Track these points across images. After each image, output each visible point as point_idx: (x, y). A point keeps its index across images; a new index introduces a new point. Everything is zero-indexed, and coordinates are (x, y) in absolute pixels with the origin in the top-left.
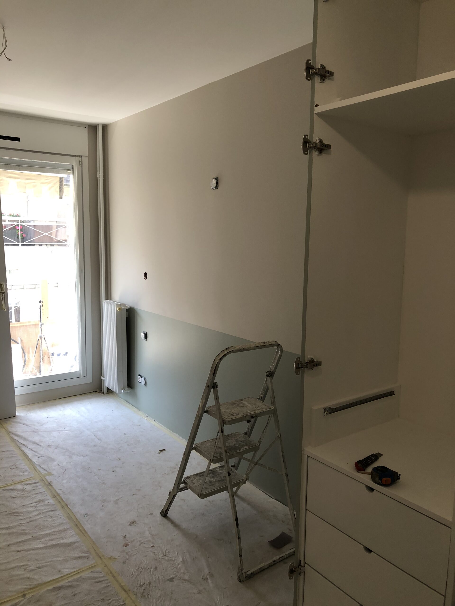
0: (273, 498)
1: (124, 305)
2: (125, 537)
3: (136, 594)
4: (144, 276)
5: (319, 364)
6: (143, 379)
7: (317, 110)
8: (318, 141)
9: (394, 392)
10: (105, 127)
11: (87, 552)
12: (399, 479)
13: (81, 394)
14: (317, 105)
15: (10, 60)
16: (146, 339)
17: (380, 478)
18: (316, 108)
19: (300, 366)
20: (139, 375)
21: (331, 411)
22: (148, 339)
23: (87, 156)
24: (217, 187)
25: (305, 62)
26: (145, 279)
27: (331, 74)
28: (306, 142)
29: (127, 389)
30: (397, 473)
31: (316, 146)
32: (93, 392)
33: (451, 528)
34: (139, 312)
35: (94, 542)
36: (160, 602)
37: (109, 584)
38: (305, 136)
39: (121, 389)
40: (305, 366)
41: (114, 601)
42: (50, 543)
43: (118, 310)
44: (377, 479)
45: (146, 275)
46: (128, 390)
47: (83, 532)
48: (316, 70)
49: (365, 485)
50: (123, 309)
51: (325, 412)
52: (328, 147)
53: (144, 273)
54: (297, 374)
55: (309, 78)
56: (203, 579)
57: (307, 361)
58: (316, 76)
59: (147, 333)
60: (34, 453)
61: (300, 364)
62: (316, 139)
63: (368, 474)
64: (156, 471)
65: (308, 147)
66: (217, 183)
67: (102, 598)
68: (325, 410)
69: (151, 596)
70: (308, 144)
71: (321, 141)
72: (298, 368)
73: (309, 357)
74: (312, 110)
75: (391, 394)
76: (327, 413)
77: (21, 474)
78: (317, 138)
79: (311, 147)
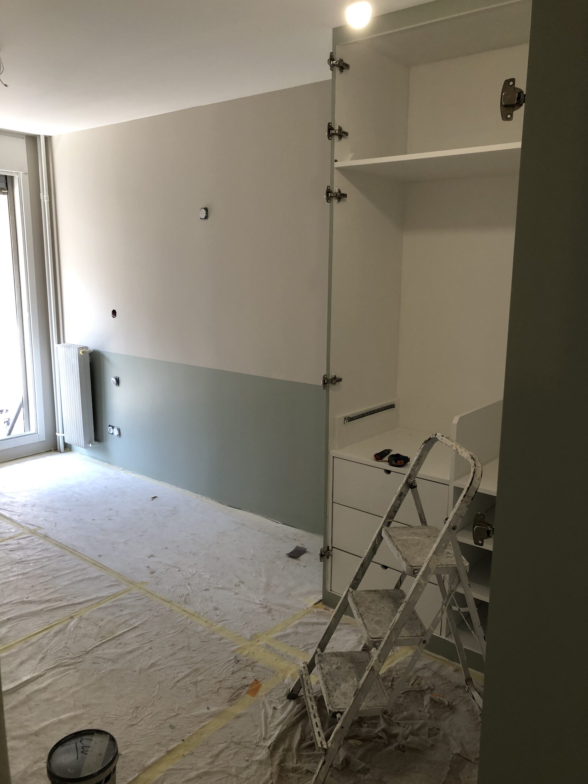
0: (280, 523)
1: (87, 348)
2: (148, 567)
3: (179, 602)
4: (111, 314)
5: (340, 380)
6: (115, 430)
7: (337, 165)
8: (337, 191)
9: (394, 405)
10: (48, 139)
11: (117, 581)
12: (409, 461)
13: (33, 455)
14: (336, 161)
15: (6, 86)
16: (118, 385)
17: (396, 461)
18: (335, 163)
19: (326, 382)
20: (110, 426)
21: (350, 419)
22: (120, 384)
23: (27, 174)
24: (206, 217)
25: (327, 124)
26: (114, 317)
27: (346, 134)
28: (328, 191)
29: (94, 442)
30: (408, 457)
31: (336, 196)
32: (47, 451)
33: (448, 485)
34: (106, 355)
35: (119, 574)
36: (204, 604)
37: (150, 599)
38: (328, 187)
39: (88, 443)
40: (330, 381)
41: (161, 610)
42: (74, 580)
43: (81, 354)
44: (393, 462)
45: (114, 313)
46: (96, 444)
47: (105, 568)
48: (336, 131)
49: (383, 470)
50: (87, 352)
51: (345, 420)
52: (345, 196)
53: (112, 310)
54: (324, 389)
55: (330, 138)
56: (235, 585)
57: (331, 378)
58: (335, 136)
59: (118, 378)
60: (10, 512)
61: (326, 381)
62: (335, 190)
63: (386, 461)
64: (155, 515)
65: (329, 196)
66: (207, 213)
67: (149, 609)
68: (345, 419)
69: (193, 602)
70: (329, 194)
71: (339, 191)
72: (324, 383)
73: (332, 374)
74: (332, 165)
75: (392, 406)
76: (346, 421)
77: (7, 531)
78: (337, 189)
79: (332, 196)
